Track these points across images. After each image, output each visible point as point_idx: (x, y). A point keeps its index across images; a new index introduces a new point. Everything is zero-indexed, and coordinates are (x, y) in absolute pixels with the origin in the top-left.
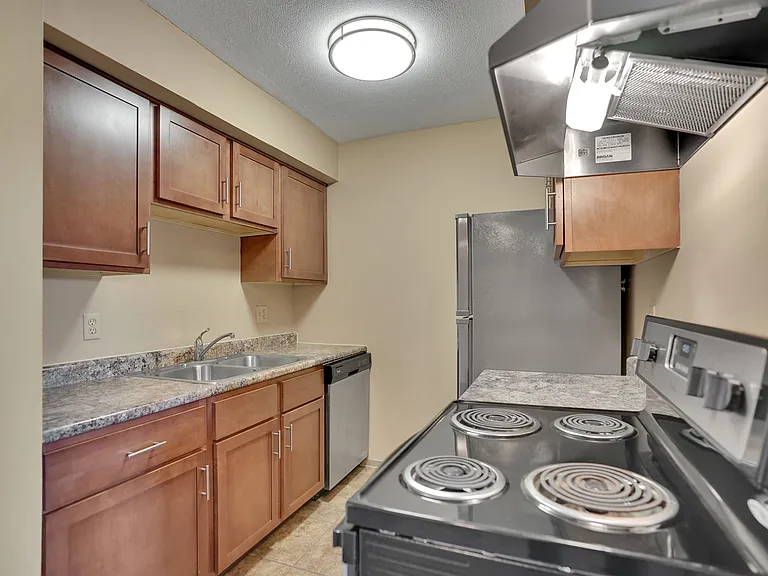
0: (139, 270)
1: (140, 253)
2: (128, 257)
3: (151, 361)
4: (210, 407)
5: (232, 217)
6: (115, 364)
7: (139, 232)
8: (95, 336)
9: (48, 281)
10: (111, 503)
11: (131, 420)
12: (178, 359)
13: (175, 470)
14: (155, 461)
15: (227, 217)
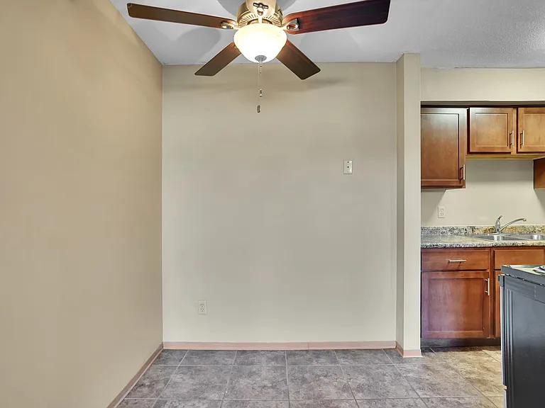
0: (461, 187)
1: (460, 179)
2: (455, 181)
3: (470, 231)
4: (492, 252)
5: (517, 152)
6: (452, 230)
7: (460, 170)
8: (444, 216)
9: (423, 193)
10: (443, 277)
11: (451, 248)
12: (485, 231)
13: (472, 275)
14: (461, 268)
15: (514, 152)
